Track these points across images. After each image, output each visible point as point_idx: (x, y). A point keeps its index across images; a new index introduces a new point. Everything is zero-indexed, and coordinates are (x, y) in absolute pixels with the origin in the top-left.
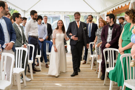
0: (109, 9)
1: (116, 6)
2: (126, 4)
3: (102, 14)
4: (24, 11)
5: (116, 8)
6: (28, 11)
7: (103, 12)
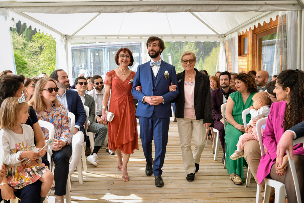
0: (242, 27)
1: (255, 21)
2: (271, 19)
3: (230, 37)
4: (66, 36)
5: (255, 26)
6: (73, 35)
7: (231, 33)
